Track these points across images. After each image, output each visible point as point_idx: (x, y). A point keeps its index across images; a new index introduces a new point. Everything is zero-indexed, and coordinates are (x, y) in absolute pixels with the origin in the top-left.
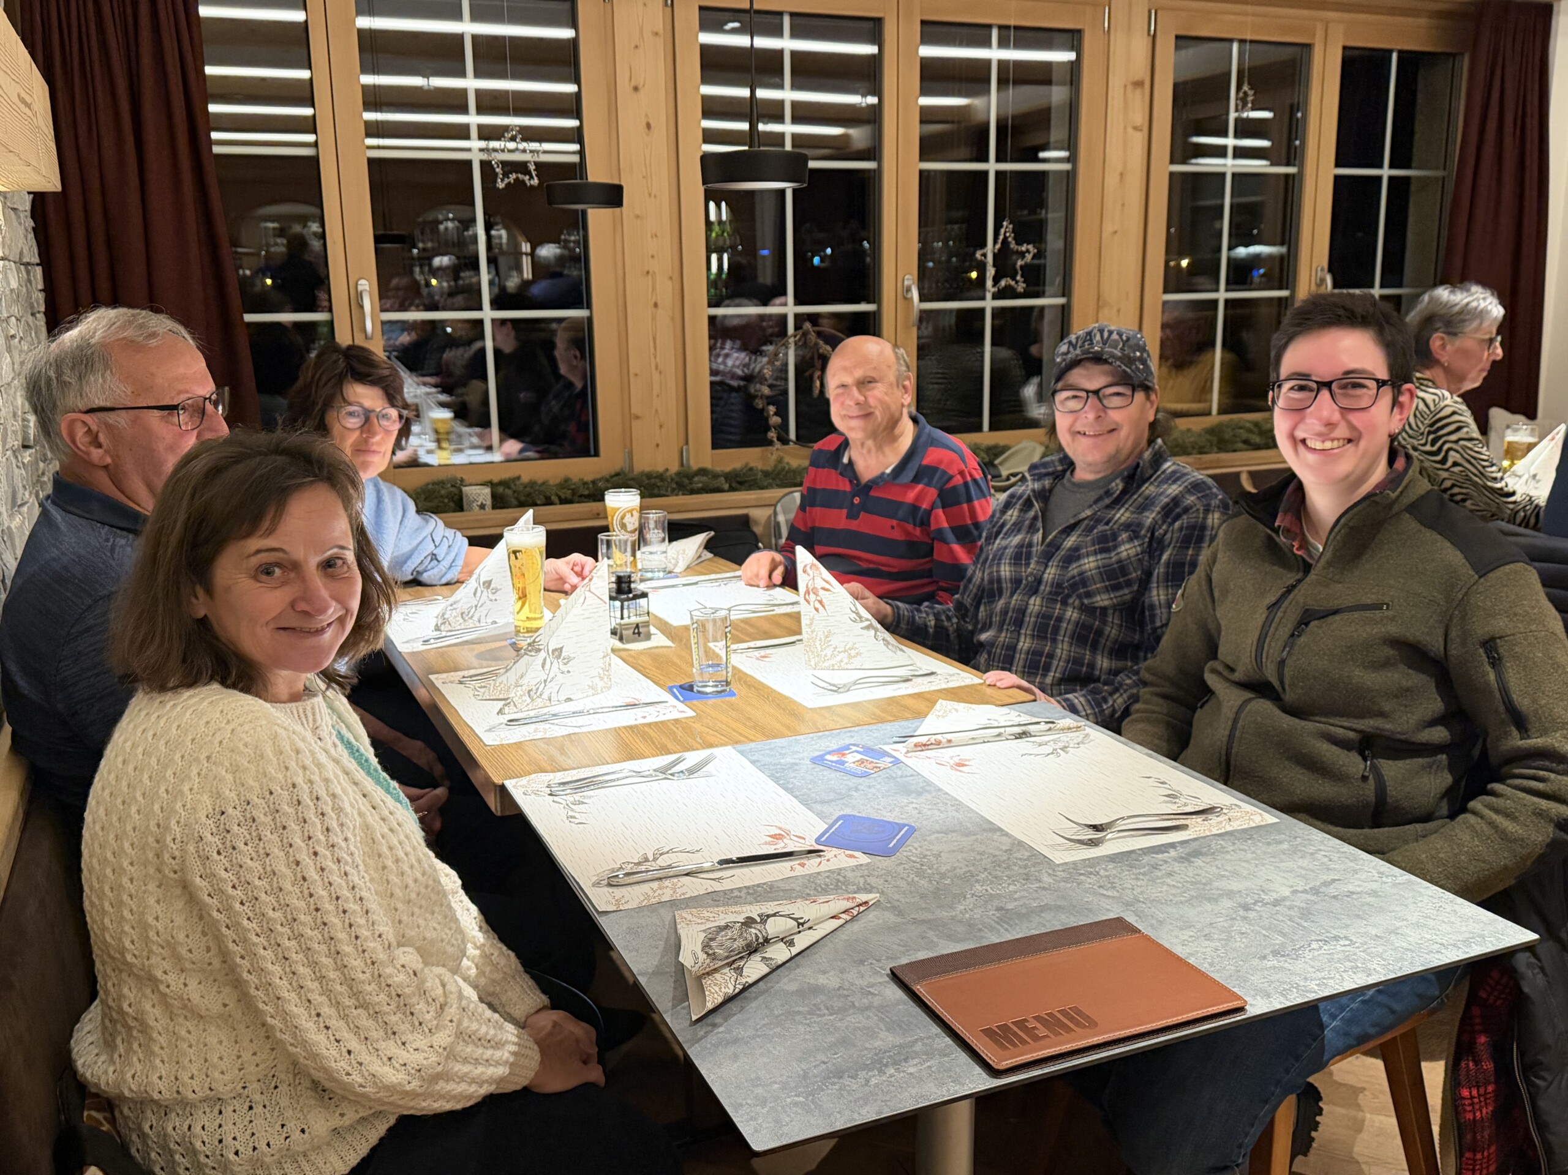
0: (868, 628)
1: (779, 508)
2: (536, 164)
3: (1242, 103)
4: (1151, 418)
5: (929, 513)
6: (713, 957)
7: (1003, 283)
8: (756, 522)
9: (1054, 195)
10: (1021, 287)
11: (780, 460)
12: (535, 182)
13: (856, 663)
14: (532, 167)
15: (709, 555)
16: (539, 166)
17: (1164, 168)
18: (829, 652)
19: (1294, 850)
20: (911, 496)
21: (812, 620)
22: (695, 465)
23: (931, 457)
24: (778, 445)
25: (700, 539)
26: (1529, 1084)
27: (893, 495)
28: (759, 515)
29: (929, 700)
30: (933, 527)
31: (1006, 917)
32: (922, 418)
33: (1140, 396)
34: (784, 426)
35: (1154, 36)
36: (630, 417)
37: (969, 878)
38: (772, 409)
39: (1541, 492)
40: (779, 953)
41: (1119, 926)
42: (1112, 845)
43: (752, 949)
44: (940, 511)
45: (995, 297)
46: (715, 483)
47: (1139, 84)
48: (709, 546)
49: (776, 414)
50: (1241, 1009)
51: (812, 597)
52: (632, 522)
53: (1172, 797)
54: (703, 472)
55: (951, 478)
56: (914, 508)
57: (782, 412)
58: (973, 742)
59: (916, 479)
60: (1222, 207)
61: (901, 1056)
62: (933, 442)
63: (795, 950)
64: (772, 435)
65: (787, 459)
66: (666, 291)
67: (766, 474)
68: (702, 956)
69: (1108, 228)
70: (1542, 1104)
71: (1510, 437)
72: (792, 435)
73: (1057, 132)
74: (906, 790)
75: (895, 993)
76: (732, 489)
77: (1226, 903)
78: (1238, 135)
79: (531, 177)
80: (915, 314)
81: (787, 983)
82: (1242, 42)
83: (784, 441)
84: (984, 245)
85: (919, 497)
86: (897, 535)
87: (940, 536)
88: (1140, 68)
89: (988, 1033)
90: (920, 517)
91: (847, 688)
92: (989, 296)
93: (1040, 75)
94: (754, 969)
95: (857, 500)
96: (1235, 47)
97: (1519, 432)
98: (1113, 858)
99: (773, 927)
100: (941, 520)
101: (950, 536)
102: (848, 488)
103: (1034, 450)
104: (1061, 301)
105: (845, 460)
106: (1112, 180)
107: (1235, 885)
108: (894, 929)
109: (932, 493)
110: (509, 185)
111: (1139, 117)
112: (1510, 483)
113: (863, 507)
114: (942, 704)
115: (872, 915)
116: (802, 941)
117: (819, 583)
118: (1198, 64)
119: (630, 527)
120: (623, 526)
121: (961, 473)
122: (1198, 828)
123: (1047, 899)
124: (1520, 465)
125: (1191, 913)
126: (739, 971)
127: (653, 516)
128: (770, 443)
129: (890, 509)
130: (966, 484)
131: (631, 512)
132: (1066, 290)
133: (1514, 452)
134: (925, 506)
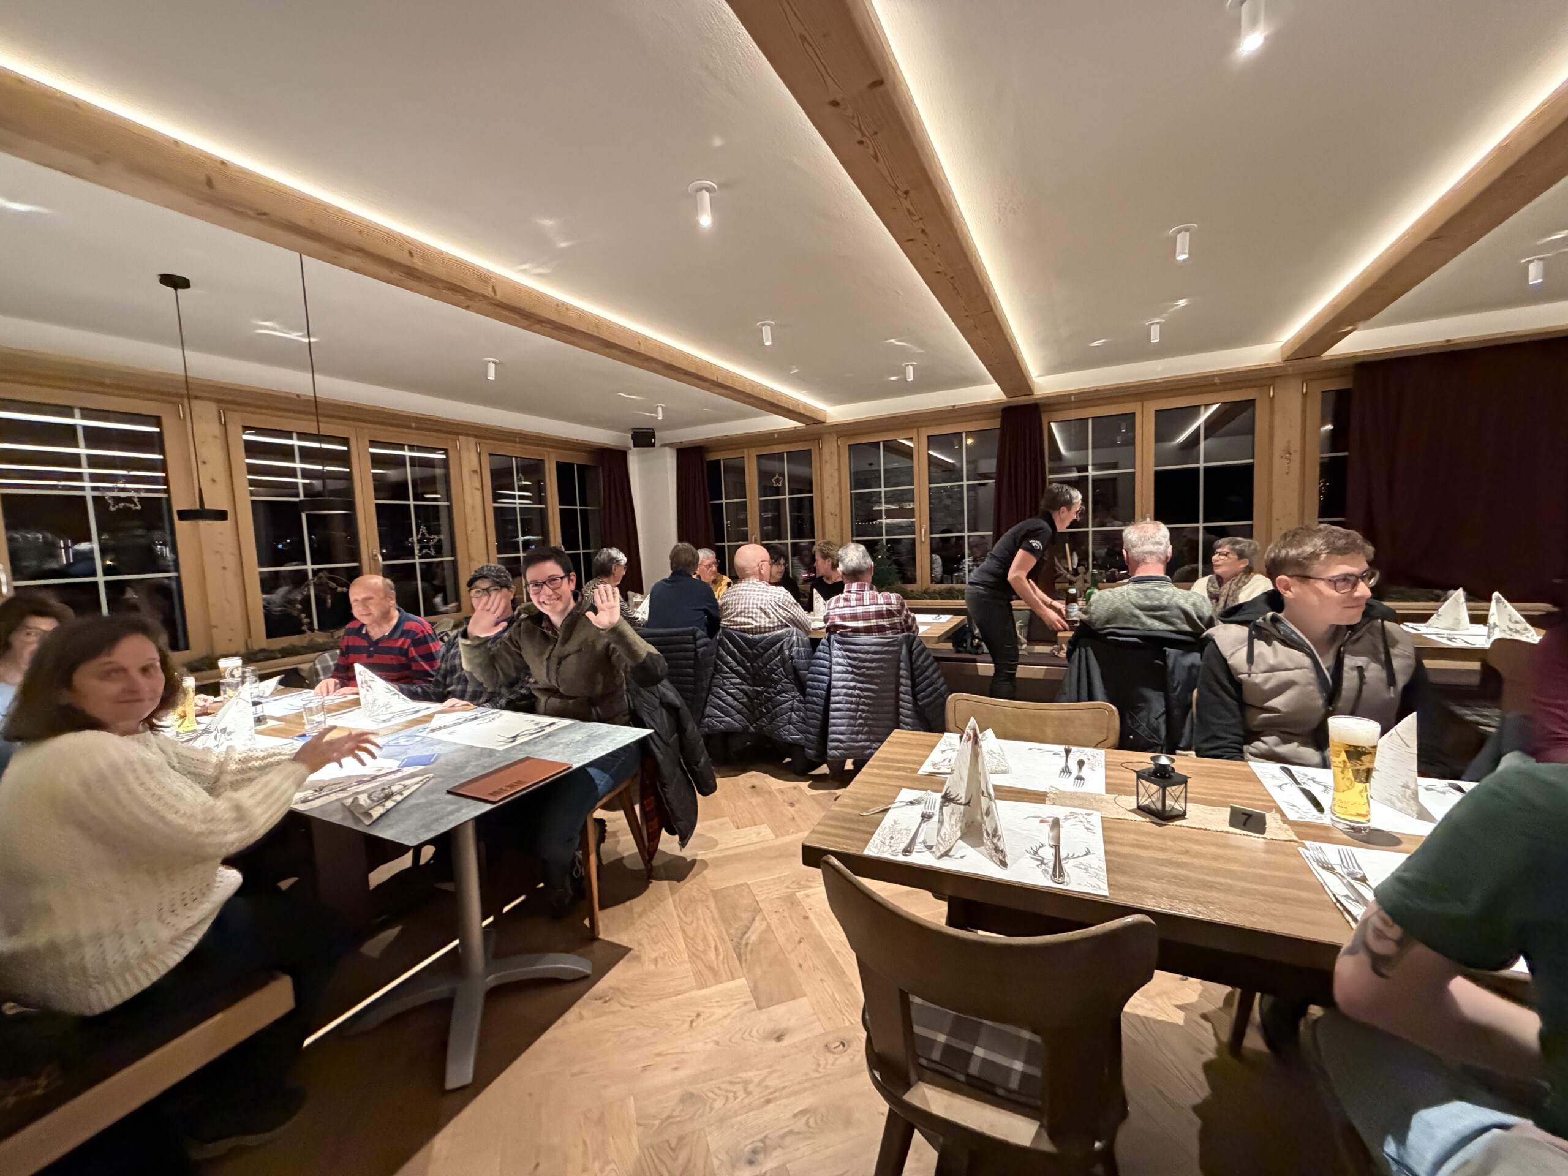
0: (395, 694)
1: (317, 662)
2: (139, 498)
3: (520, 480)
4: (512, 597)
5: (407, 650)
6: (373, 801)
7: (424, 552)
8: (302, 670)
9: (443, 515)
10: (433, 553)
11: (312, 640)
12: (139, 507)
13: (390, 710)
14: (136, 500)
15: (282, 687)
16: (141, 499)
17: (490, 505)
18: (375, 708)
19: (580, 729)
20: (399, 644)
21: (366, 695)
22: (256, 647)
23: (406, 626)
24: (309, 633)
25: (277, 679)
26: (663, 791)
27: (390, 644)
28: (305, 667)
29: (430, 717)
30: (410, 656)
31: (485, 768)
32: (401, 609)
33: (505, 590)
34: (311, 623)
35: (480, 454)
36: (209, 627)
37: (467, 762)
38: (303, 615)
39: (646, 617)
40: (399, 798)
41: (527, 759)
42: (519, 741)
43: (388, 797)
44: (412, 649)
45: (420, 557)
46: (273, 655)
47: (475, 472)
48: (281, 683)
49: (306, 617)
50: (570, 768)
51: (365, 685)
52: (238, 673)
53: (538, 724)
54: (262, 650)
55: (418, 634)
56: (400, 648)
57: (310, 616)
58: (455, 724)
59: (402, 635)
60: (516, 520)
61: (459, 810)
62: (409, 619)
63: (404, 796)
64: (304, 628)
65: (316, 639)
66: (231, 563)
67: (303, 647)
68: (369, 801)
69: (470, 528)
70: (668, 796)
71: (635, 600)
72: (316, 626)
73: (440, 486)
74: (432, 745)
75: (450, 797)
76: (283, 657)
77: (561, 746)
78: (519, 490)
79: (136, 505)
80: (381, 566)
81: (404, 806)
82: (516, 458)
83: (312, 630)
84: (412, 535)
85: (403, 644)
86: (394, 662)
87: (413, 659)
88: (475, 464)
89: (490, 794)
90: (404, 653)
91: (389, 720)
92: (417, 557)
93: (429, 463)
94: (389, 804)
95: (371, 649)
96: (514, 459)
97: (637, 598)
98: (521, 744)
99: (395, 788)
100: (413, 652)
101: (419, 659)
102: (366, 644)
103: (449, 622)
104: (452, 559)
105: (364, 632)
106: (468, 510)
107: (563, 741)
108: (442, 782)
109: (409, 641)
110: (119, 509)
111: (478, 485)
112: (636, 615)
113: (375, 652)
114: (436, 715)
115: (432, 781)
116: (406, 793)
117: (368, 678)
118: (501, 464)
119: (236, 676)
120: (233, 676)
121: (423, 632)
122: (548, 730)
123: (499, 760)
124: (639, 609)
125: (551, 751)
126: (384, 806)
127: (249, 669)
128: (303, 632)
129: (389, 651)
130: (425, 636)
131: (237, 668)
132: (453, 553)
133: (637, 605)
134: (406, 647)
